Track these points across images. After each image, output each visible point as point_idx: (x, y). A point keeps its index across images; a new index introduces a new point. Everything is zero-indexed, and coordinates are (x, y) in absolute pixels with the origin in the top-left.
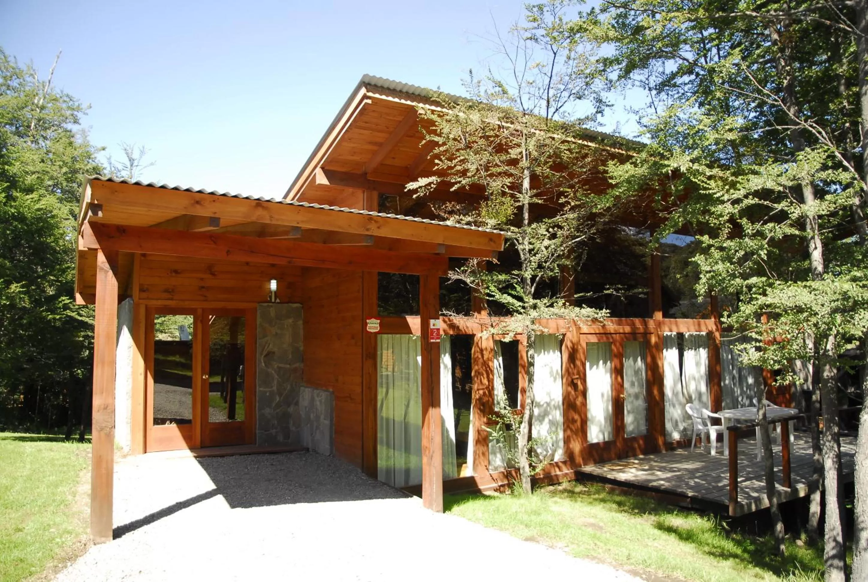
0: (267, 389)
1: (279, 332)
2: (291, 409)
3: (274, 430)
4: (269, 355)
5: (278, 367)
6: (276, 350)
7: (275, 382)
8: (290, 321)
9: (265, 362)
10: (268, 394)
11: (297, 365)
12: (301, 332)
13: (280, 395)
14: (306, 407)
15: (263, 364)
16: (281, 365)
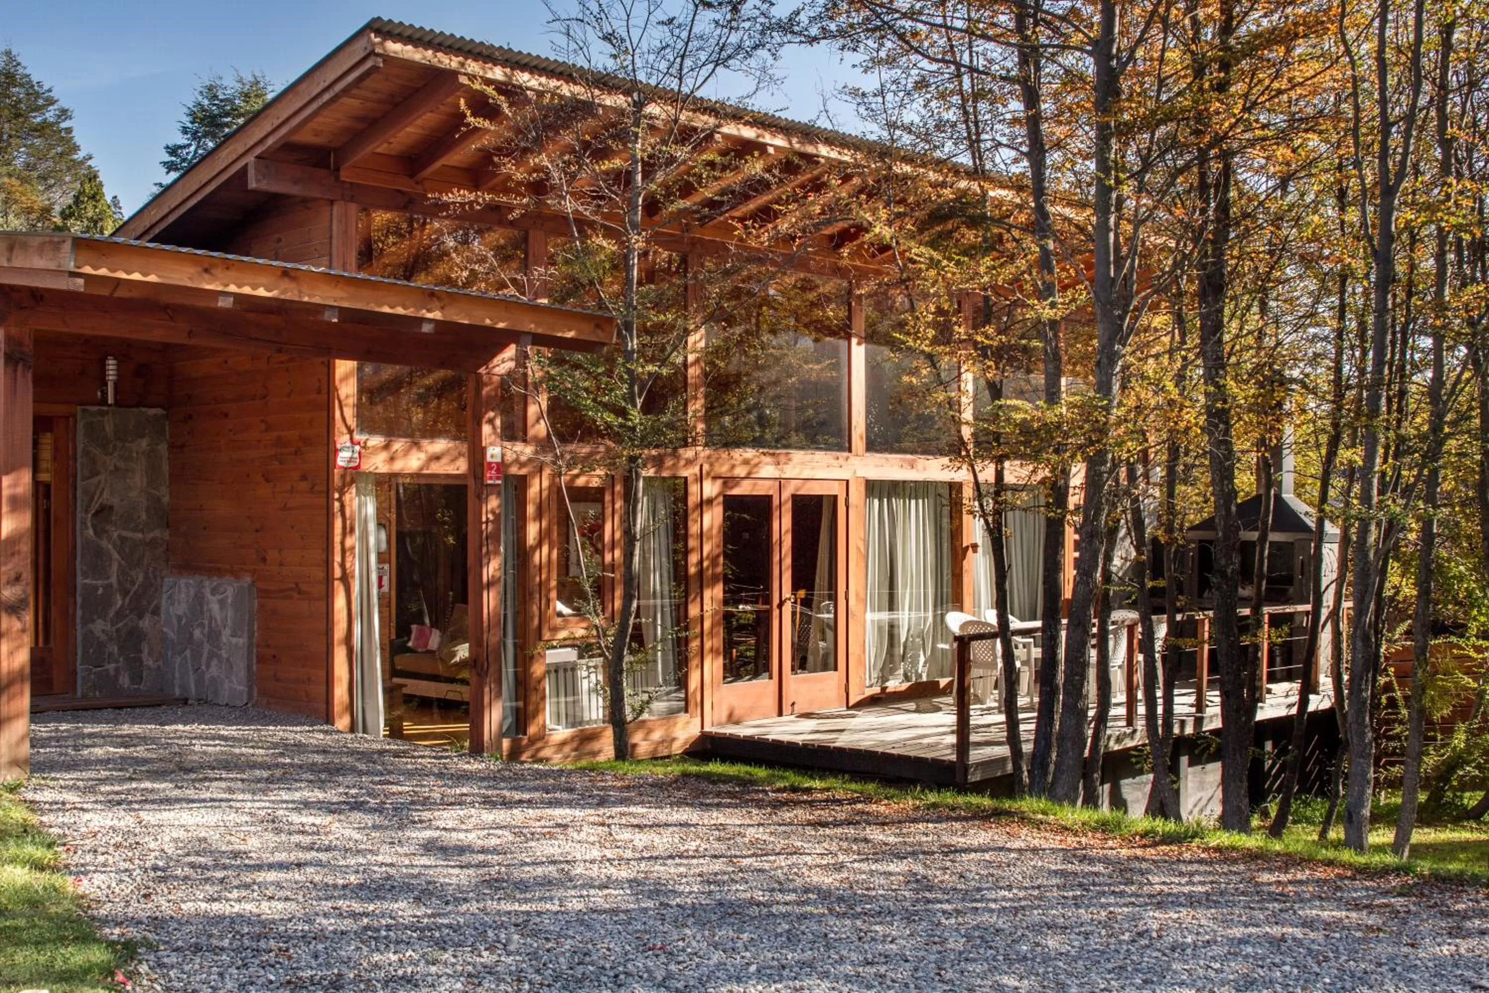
0: (99, 582)
1: (122, 465)
2: (145, 623)
3: (113, 665)
4: (104, 511)
5: (120, 536)
6: (115, 501)
7: (115, 567)
8: (144, 443)
9: (94, 527)
10: (100, 591)
11: (157, 533)
12: (166, 468)
13: (125, 593)
14: (179, 618)
15: (91, 532)
16: (125, 533)
